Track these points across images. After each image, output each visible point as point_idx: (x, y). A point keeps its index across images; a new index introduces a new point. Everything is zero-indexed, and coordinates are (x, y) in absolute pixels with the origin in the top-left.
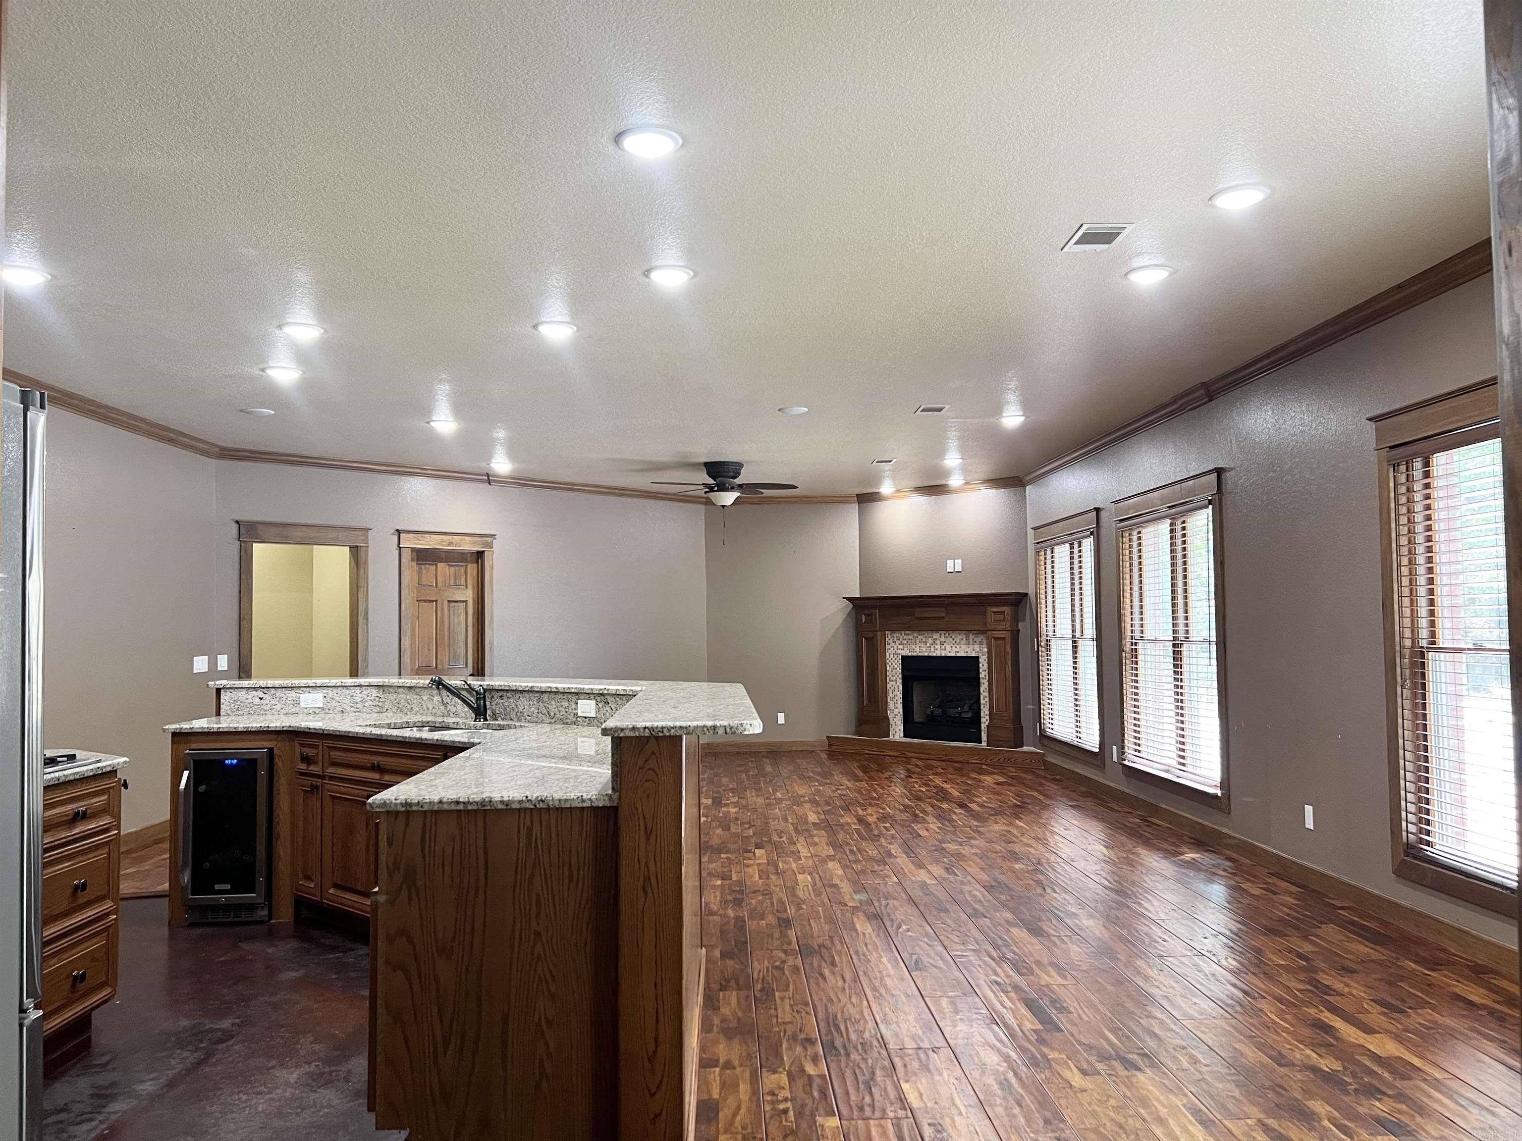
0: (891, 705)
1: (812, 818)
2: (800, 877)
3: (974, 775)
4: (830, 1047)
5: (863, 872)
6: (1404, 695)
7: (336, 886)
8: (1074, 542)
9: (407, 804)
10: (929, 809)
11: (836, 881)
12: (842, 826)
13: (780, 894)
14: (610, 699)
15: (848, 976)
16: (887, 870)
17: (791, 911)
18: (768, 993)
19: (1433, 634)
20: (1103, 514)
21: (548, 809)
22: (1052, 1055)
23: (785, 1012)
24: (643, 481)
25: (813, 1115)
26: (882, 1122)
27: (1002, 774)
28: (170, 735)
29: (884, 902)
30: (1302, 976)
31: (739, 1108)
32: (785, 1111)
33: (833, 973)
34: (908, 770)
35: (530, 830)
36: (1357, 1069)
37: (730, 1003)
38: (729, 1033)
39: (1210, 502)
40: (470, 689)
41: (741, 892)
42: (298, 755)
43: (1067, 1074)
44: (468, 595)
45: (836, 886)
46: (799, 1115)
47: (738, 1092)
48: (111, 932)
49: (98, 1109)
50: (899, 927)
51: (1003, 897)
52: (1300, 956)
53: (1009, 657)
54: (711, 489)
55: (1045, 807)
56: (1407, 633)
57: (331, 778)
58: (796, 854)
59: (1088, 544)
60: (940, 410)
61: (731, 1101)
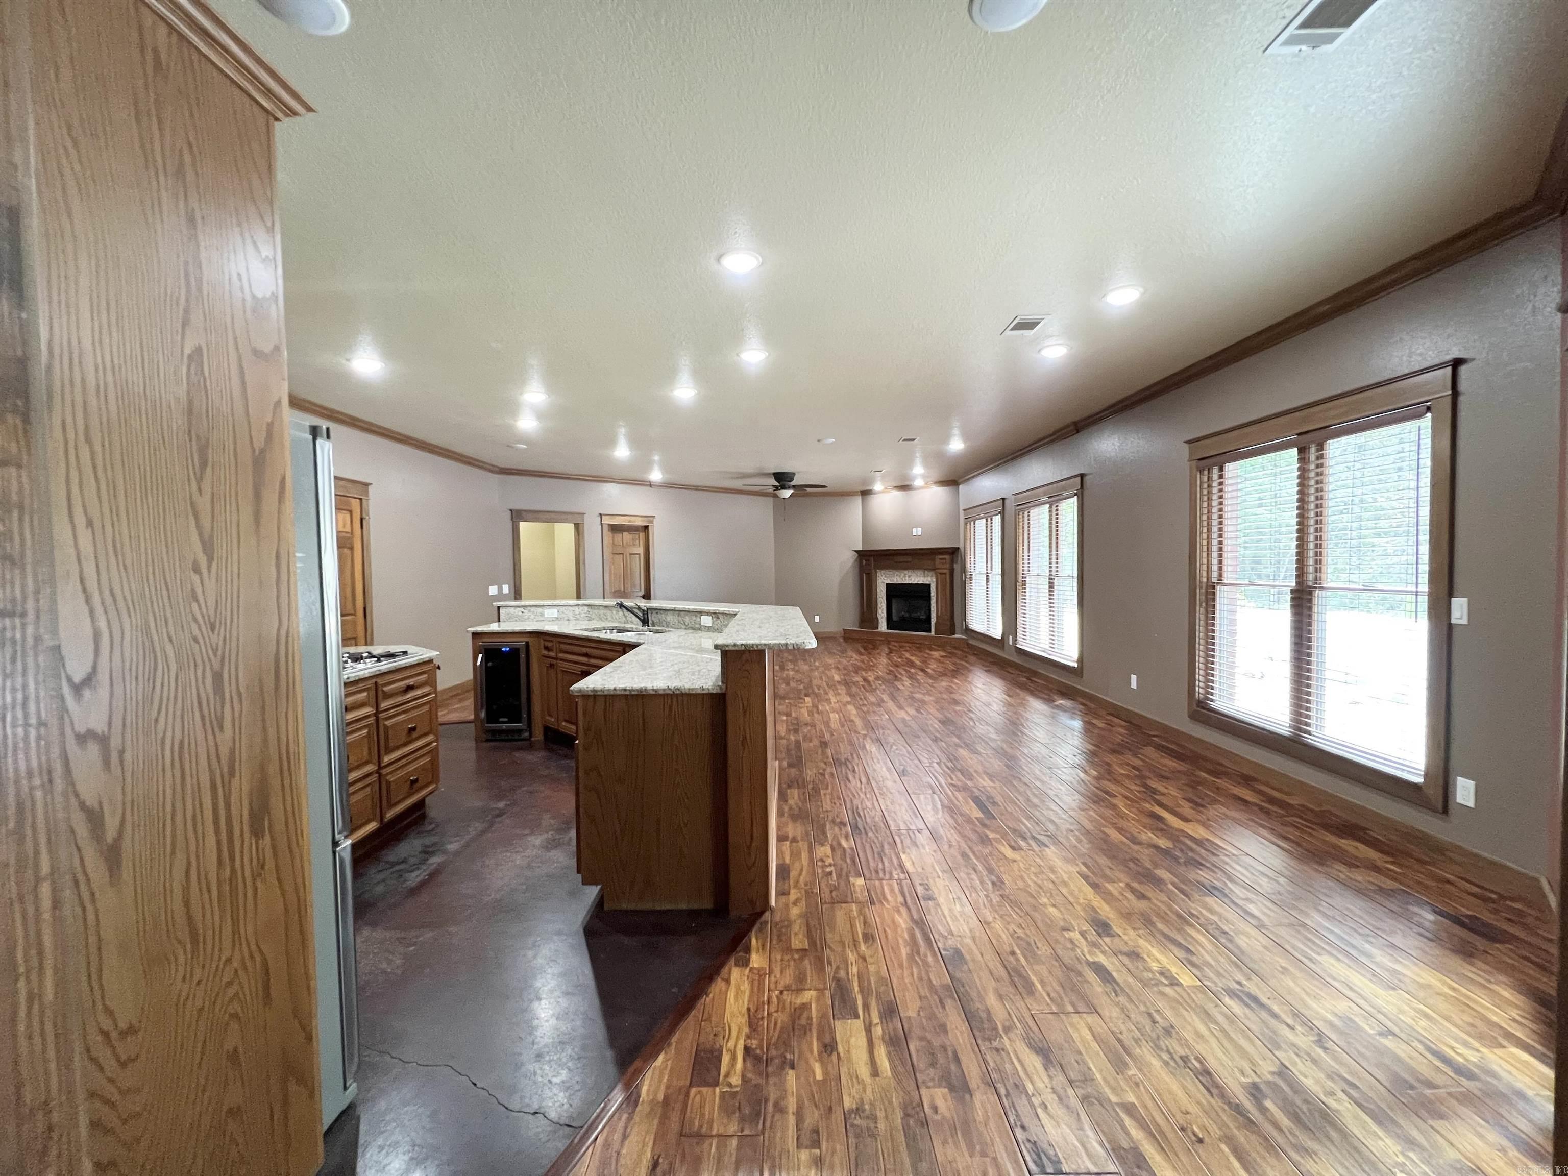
0: (880, 611)
1: (837, 678)
2: (832, 715)
3: (927, 651)
4: (855, 828)
5: (868, 712)
6: (1200, 612)
7: (566, 721)
8: (989, 517)
9: (594, 691)
10: (904, 673)
11: (853, 718)
12: (854, 683)
13: (820, 726)
14: (720, 616)
15: (864, 780)
16: (881, 710)
17: (827, 736)
18: (816, 790)
19: (1220, 575)
20: (1007, 502)
21: (682, 694)
22: (991, 835)
23: (827, 805)
24: (738, 484)
25: (847, 877)
26: (891, 882)
27: (944, 651)
28: (470, 635)
29: (881, 731)
30: (1138, 782)
31: (802, 870)
32: (830, 873)
33: (854, 777)
34: (889, 648)
35: (671, 707)
36: (1183, 847)
37: (794, 795)
38: (794, 818)
39: (1076, 494)
40: (639, 608)
41: (798, 724)
42: (542, 647)
43: (1002, 849)
44: (641, 550)
45: (852, 721)
46: (839, 876)
47: (801, 858)
48: (434, 753)
49: (424, 861)
50: (891, 747)
51: (951, 728)
52: (1134, 768)
53: (948, 585)
54: (777, 488)
55: (969, 671)
56: (1205, 574)
57: (561, 660)
58: (828, 701)
59: (997, 519)
60: (913, 440)
61: (797, 865)
